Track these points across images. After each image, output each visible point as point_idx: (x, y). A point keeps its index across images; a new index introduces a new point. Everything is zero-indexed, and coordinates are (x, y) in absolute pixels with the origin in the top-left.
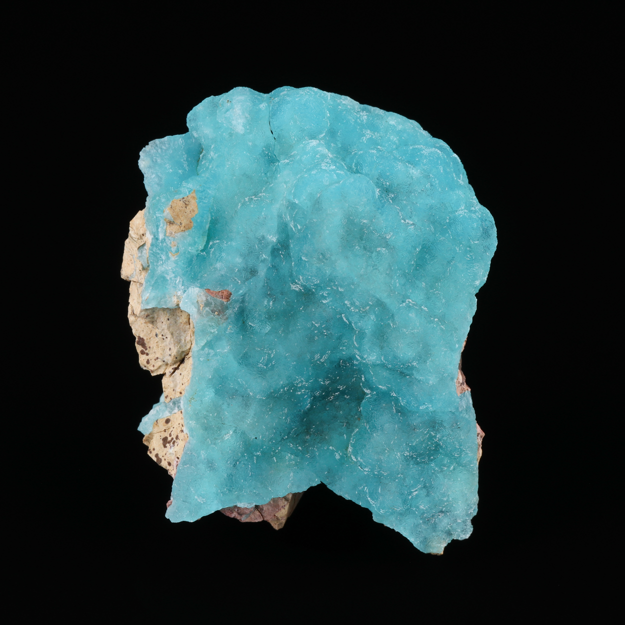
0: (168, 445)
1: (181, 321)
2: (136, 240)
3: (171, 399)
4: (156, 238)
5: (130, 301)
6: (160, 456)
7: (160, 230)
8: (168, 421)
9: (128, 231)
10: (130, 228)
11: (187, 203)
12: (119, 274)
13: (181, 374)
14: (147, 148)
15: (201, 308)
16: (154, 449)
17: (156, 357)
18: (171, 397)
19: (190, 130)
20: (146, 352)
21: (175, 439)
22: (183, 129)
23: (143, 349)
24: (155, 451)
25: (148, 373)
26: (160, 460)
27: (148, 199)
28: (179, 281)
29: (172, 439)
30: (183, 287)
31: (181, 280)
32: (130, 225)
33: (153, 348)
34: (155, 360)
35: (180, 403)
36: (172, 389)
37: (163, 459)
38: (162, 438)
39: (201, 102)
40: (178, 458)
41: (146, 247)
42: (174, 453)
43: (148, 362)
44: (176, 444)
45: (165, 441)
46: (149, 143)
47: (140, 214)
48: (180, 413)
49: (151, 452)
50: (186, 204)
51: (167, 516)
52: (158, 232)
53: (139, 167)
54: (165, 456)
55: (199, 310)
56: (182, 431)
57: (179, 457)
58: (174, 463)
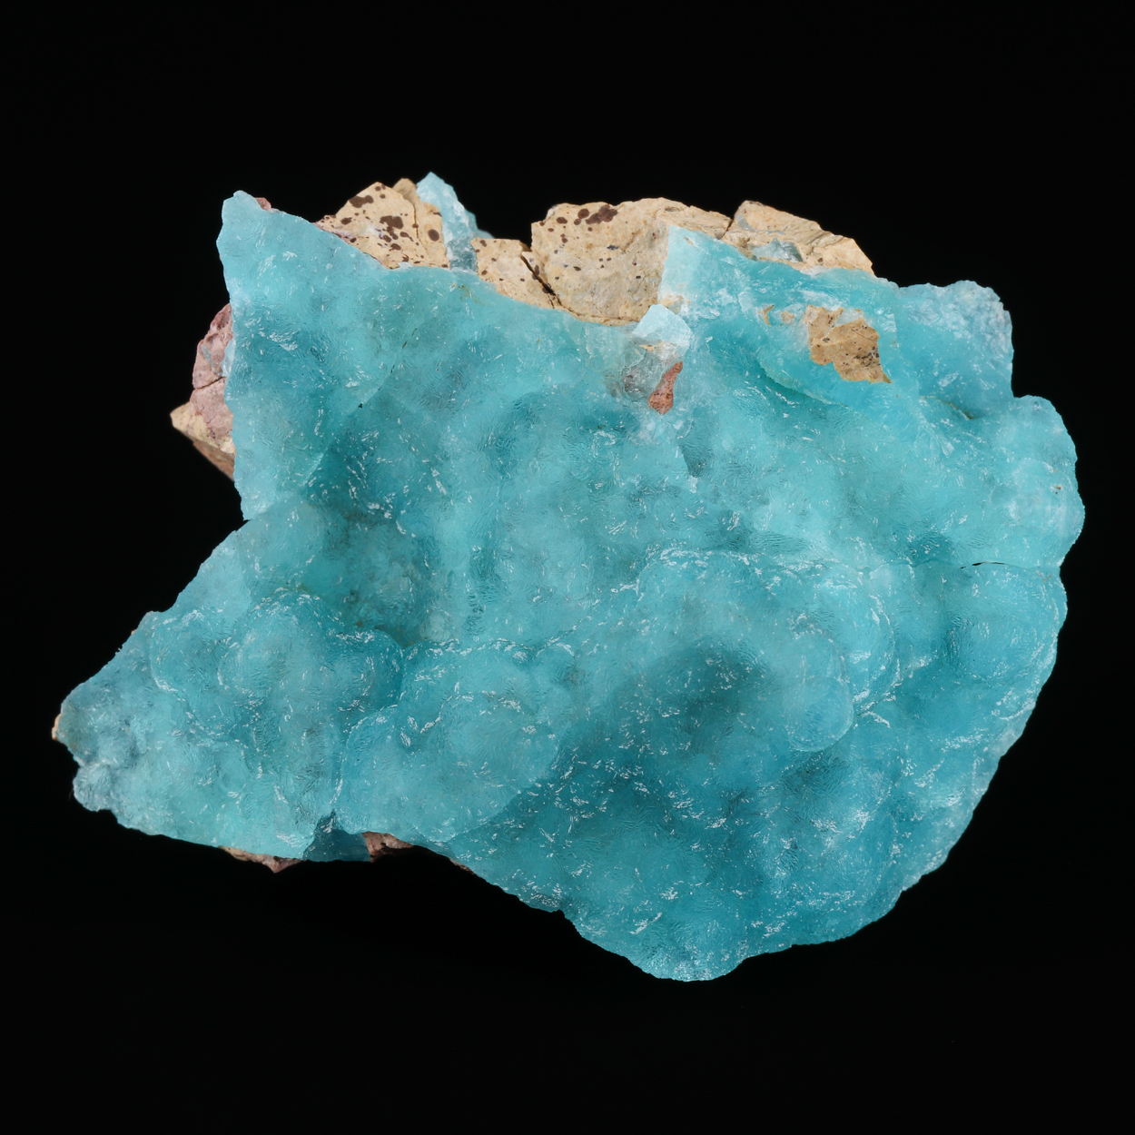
0: (385, 225)
1: (631, 302)
2: (813, 244)
3: (478, 251)
4: (809, 283)
5: (693, 209)
6: (366, 206)
7: (823, 295)
8: (434, 235)
9: (836, 233)
10: (841, 237)
11: (866, 361)
12: (753, 198)
13: (523, 280)
14: (998, 306)
15: (645, 347)
16: (383, 196)
17: (568, 238)
18: (481, 252)
19: (1017, 399)
20: (583, 221)
21: (393, 241)
22: (1022, 385)
23: (590, 215)
24: (380, 199)
25: (541, 216)
26: (358, 204)
27: (893, 285)
28: (710, 314)
29: (395, 237)
30: (696, 318)
31: (713, 317)
32: (846, 238)
33: (588, 236)
34: (563, 236)
35: (465, 268)
36: (495, 257)
37: (359, 210)
38: (403, 218)
39: (1069, 433)
40: (353, 240)
41: (794, 260)
42: (366, 235)
43: (562, 221)
44: (383, 242)
45: (393, 222)
46: (1007, 313)
47: (865, 263)
48: (445, 263)
49: (378, 189)
50: (864, 358)
51: (239, 194)
52: (820, 290)
53: (962, 281)
54: (364, 216)
55: (644, 342)
56: (406, 259)
57: (356, 243)
58: (345, 230)
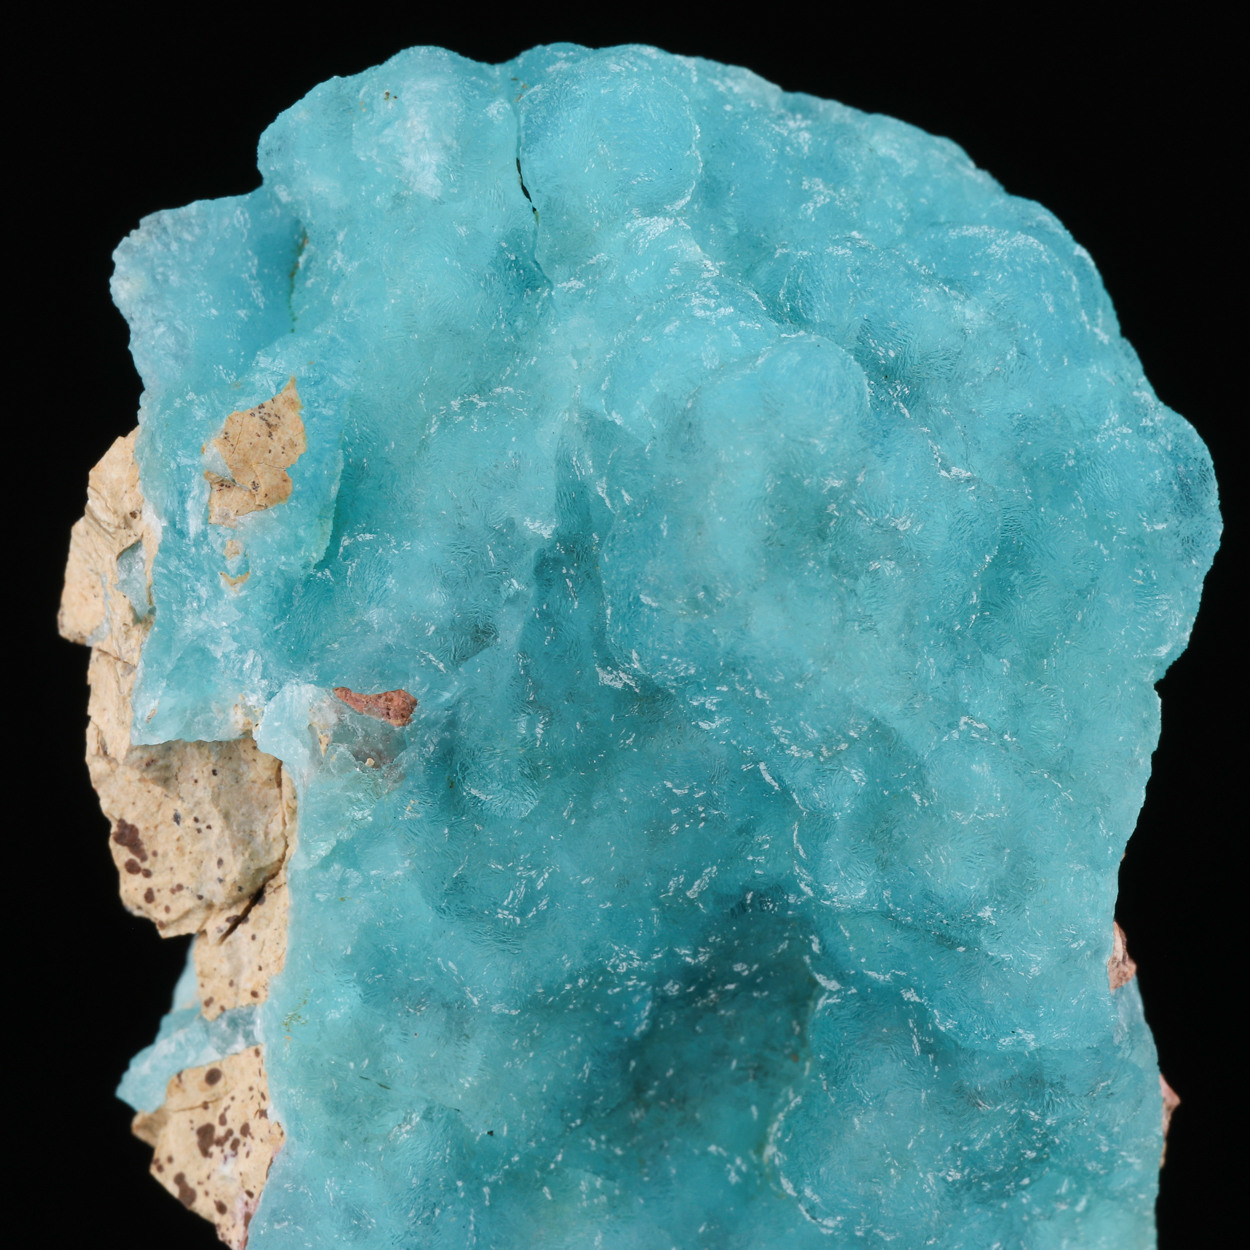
0: (214, 1149)
1: (252, 775)
2: (111, 530)
3: (223, 1009)
4: (176, 529)
5: (92, 710)
6: (191, 1182)
7: (189, 505)
8: (213, 1077)
9: (84, 498)
10: (89, 491)
11: (273, 420)
12: (52, 623)
13: (254, 938)
14: (135, 239)
15: (323, 747)
16: (170, 1160)
17: (176, 881)
18: (224, 1002)
19: (266, 182)
20: (145, 865)
21: (237, 1134)
22: (242, 177)
23: (132, 856)
24: (175, 1164)
25: (147, 927)
26: (190, 1194)
27: (144, 400)
28: (254, 665)
29: (230, 1133)
30: (264, 682)
31: (259, 660)
32: (91, 483)
33: (165, 855)
34: (173, 891)
35: (253, 1023)
36: (227, 981)
37: (200, 1191)
38: (197, 1125)
39: (301, 96)
40: (250, 1194)
41: (142, 553)
42: (237, 1176)
43: (149, 896)
44: (242, 1150)
45: (206, 1137)
46: (143, 221)
47: (121, 450)
48: (252, 1054)
49: (160, 1169)
50: (269, 425)
52: (184, 511)
53: (114, 299)
54: (206, 1182)
55: (315, 751)
56: (263, 1113)
57: (252, 1190)
58: (237, 1208)
